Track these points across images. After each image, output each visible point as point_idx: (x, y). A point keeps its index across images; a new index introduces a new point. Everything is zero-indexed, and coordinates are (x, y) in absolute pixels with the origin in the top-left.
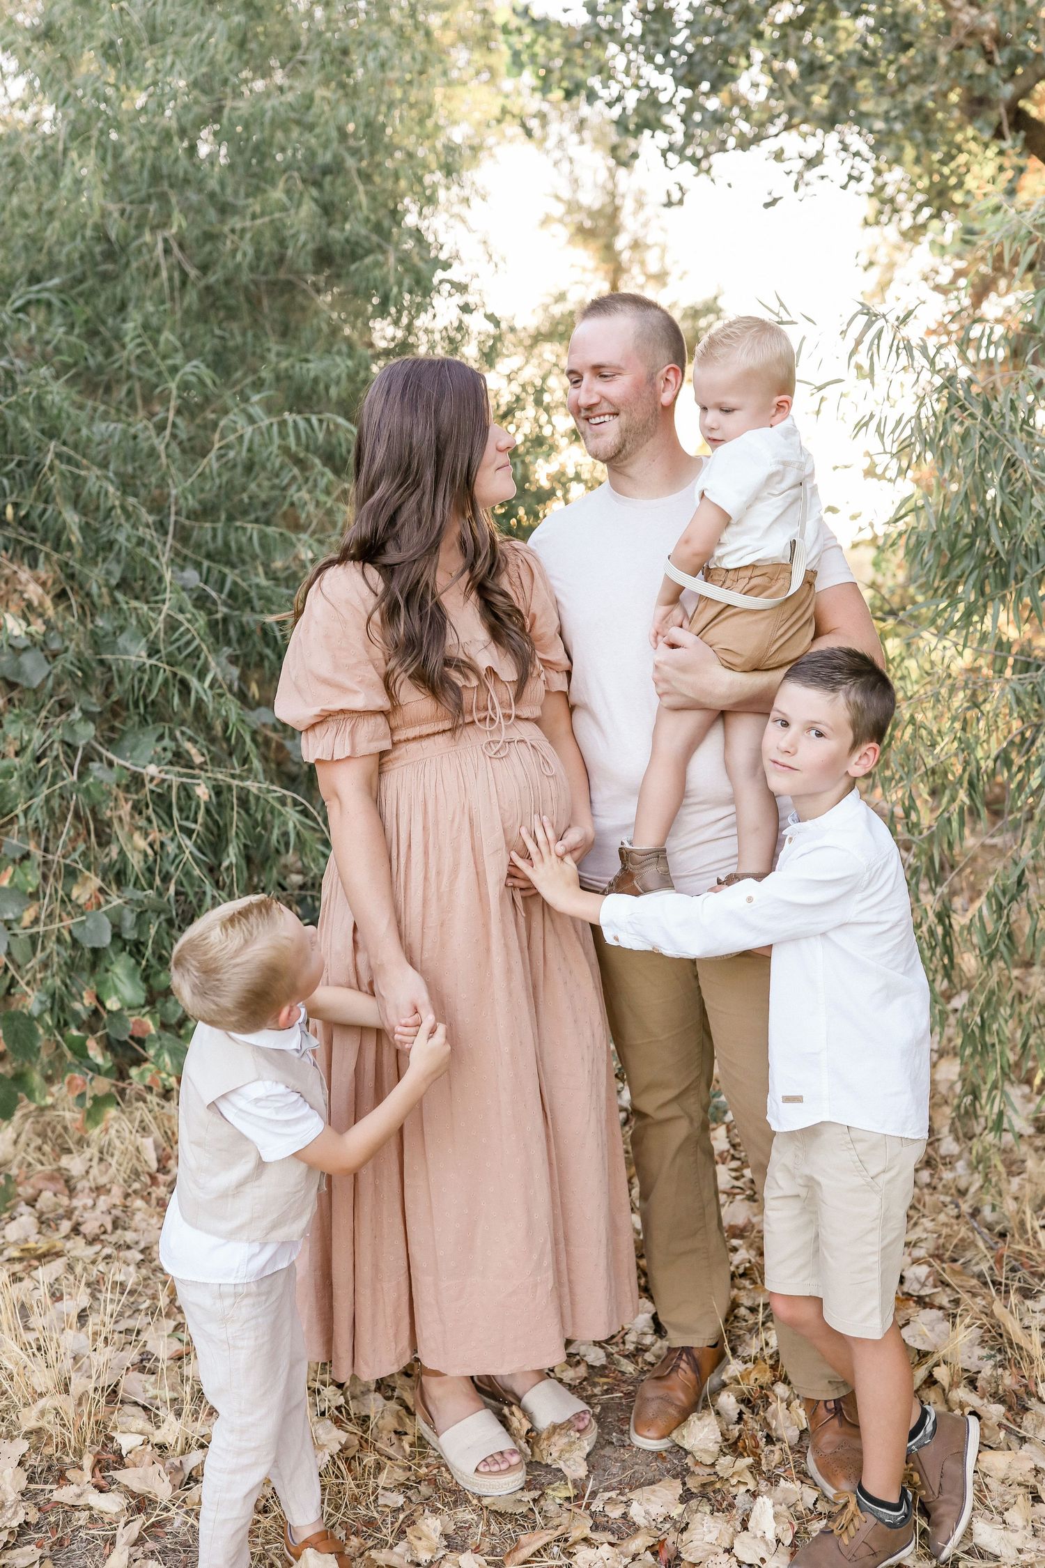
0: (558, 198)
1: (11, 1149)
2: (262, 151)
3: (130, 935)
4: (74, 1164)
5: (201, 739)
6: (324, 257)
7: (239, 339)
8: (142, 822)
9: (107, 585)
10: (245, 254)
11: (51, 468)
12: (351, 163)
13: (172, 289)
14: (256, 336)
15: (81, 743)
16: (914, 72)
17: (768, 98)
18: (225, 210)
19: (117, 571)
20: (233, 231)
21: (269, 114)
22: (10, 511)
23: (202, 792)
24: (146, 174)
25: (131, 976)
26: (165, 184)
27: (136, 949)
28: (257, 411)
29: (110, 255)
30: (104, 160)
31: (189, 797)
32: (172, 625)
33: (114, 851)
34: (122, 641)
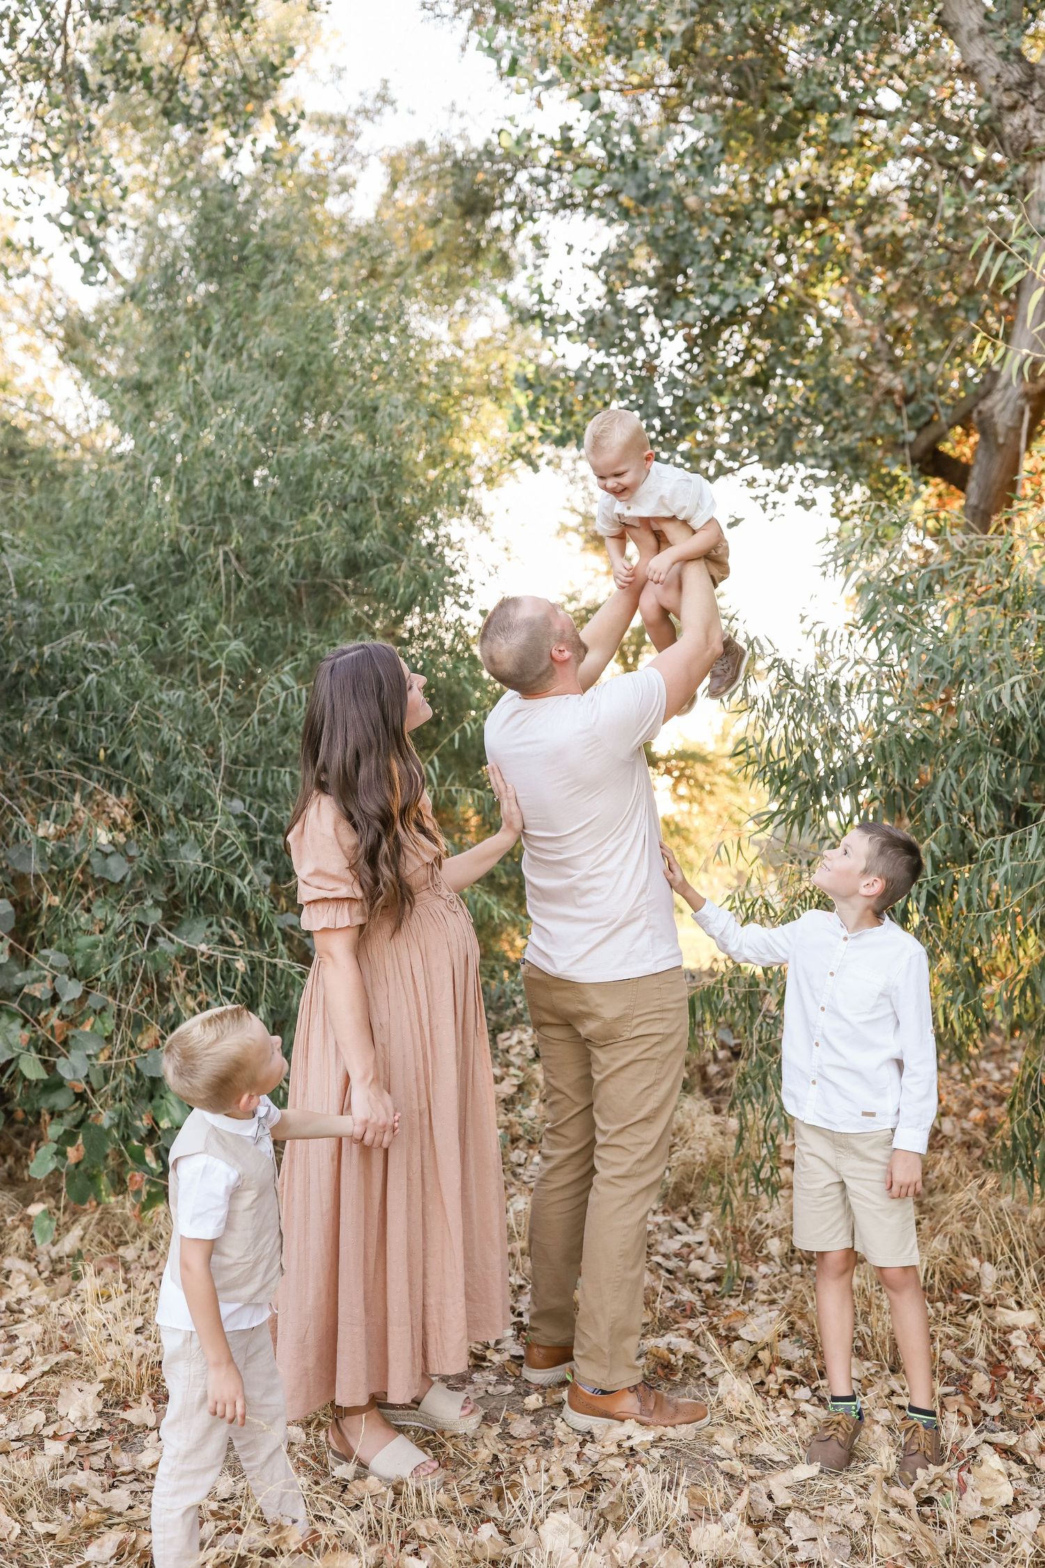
0: (573, 510)
1: (78, 1244)
2: (305, 484)
4: (128, 1252)
5: (239, 925)
6: (353, 566)
7: (281, 631)
8: (194, 988)
9: (173, 809)
10: (287, 564)
11: (135, 721)
13: (228, 591)
14: (295, 628)
15: (151, 923)
18: (274, 529)
19: (181, 797)
20: (279, 546)
21: (308, 459)
22: (102, 753)
23: (240, 965)
24: (212, 503)
26: (227, 510)
28: (288, 680)
29: (180, 565)
30: (180, 492)
31: (229, 969)
32: (221, 837)
33: (171, 1006)
34: (183, 850)
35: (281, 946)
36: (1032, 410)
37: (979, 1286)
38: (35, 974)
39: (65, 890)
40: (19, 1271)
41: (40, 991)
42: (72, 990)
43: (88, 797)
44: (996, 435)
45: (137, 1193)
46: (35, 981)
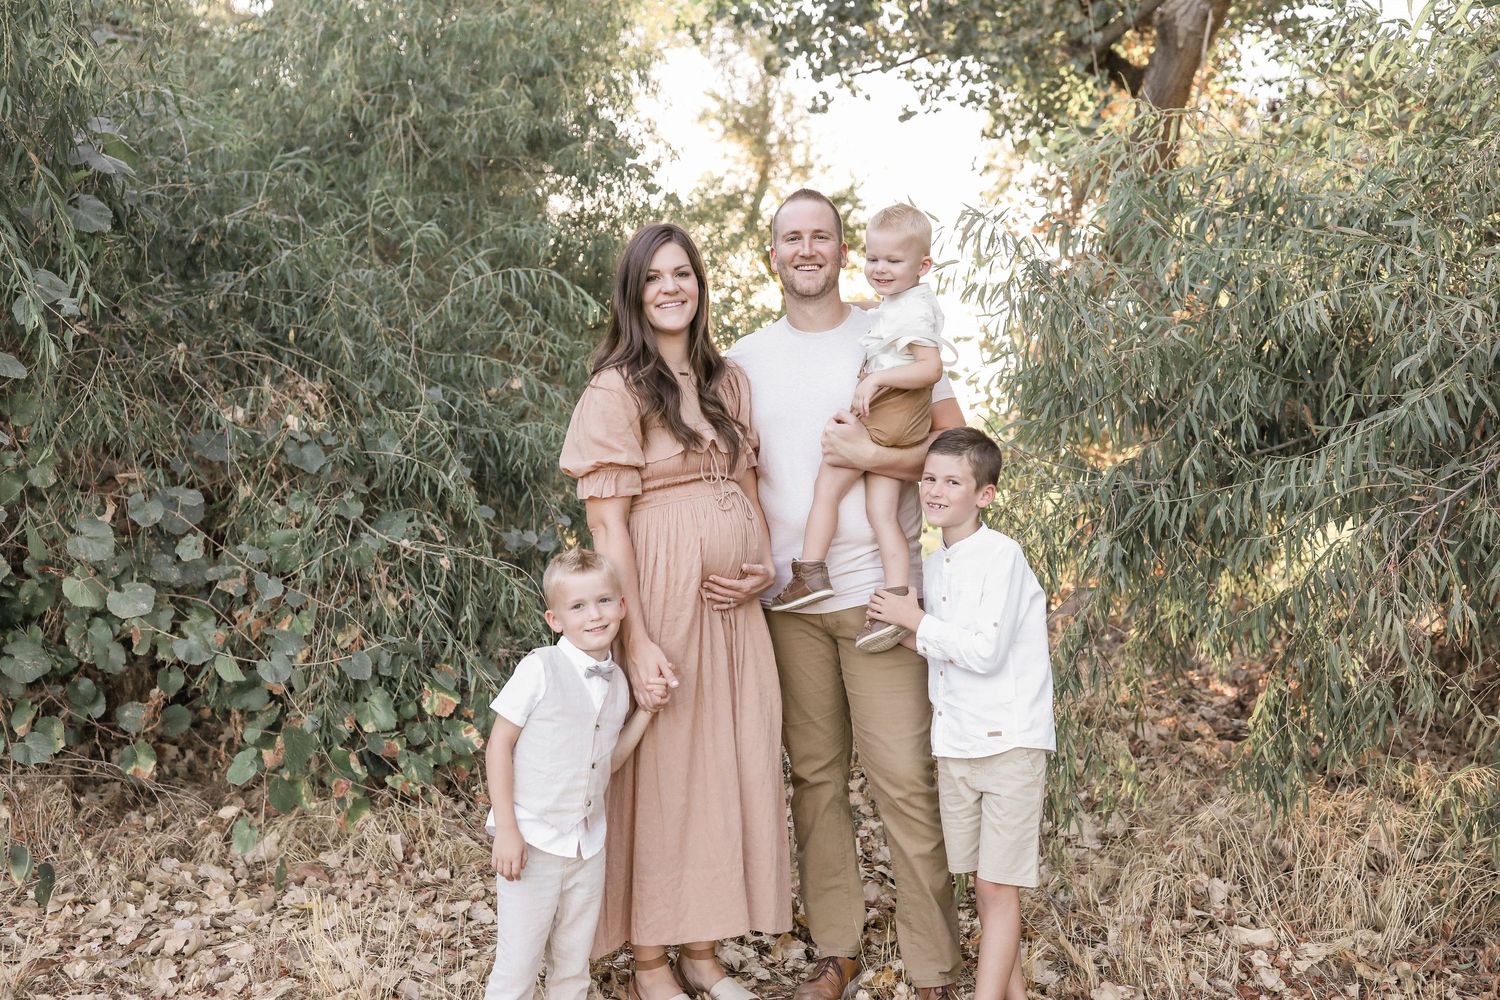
0: (714, 97)
1: (275, 849)
2: (485, 54)
3: (385, 672)
4: (331, 859)
5: (442, 521)
6: (535, 143)
7: (462, 207)
8: (396, 585)
9: (371, 396)
10: (470, 137)
11: (333, 302)
12: (559, 67)
13: (408, 162)
15: (351, 518)
16: (1025, 18)
17: (903, 29)
18: (452, 100)
19: (379, 386)
20: (461, 118)
22: (292, 334)
23: (445, 563)
24: (390, 69)
25: (385, 705)
27: (390, 683)
28: (483, 264)
30: (353, 53)
31: (432, 567)
32: (423, 430)
33: (374, 606)
34: (382, 441)
35: (486, 543)
36: (1214, 15)
37: (1208, 901)
38: (228, 569)
39: (257, 481)
40: (217, 881)
41: (234, 587)
42: (272, 588)
43: (278, 381)
44: (1176, 39)
45: (342, 800)
46: (228, 577)
